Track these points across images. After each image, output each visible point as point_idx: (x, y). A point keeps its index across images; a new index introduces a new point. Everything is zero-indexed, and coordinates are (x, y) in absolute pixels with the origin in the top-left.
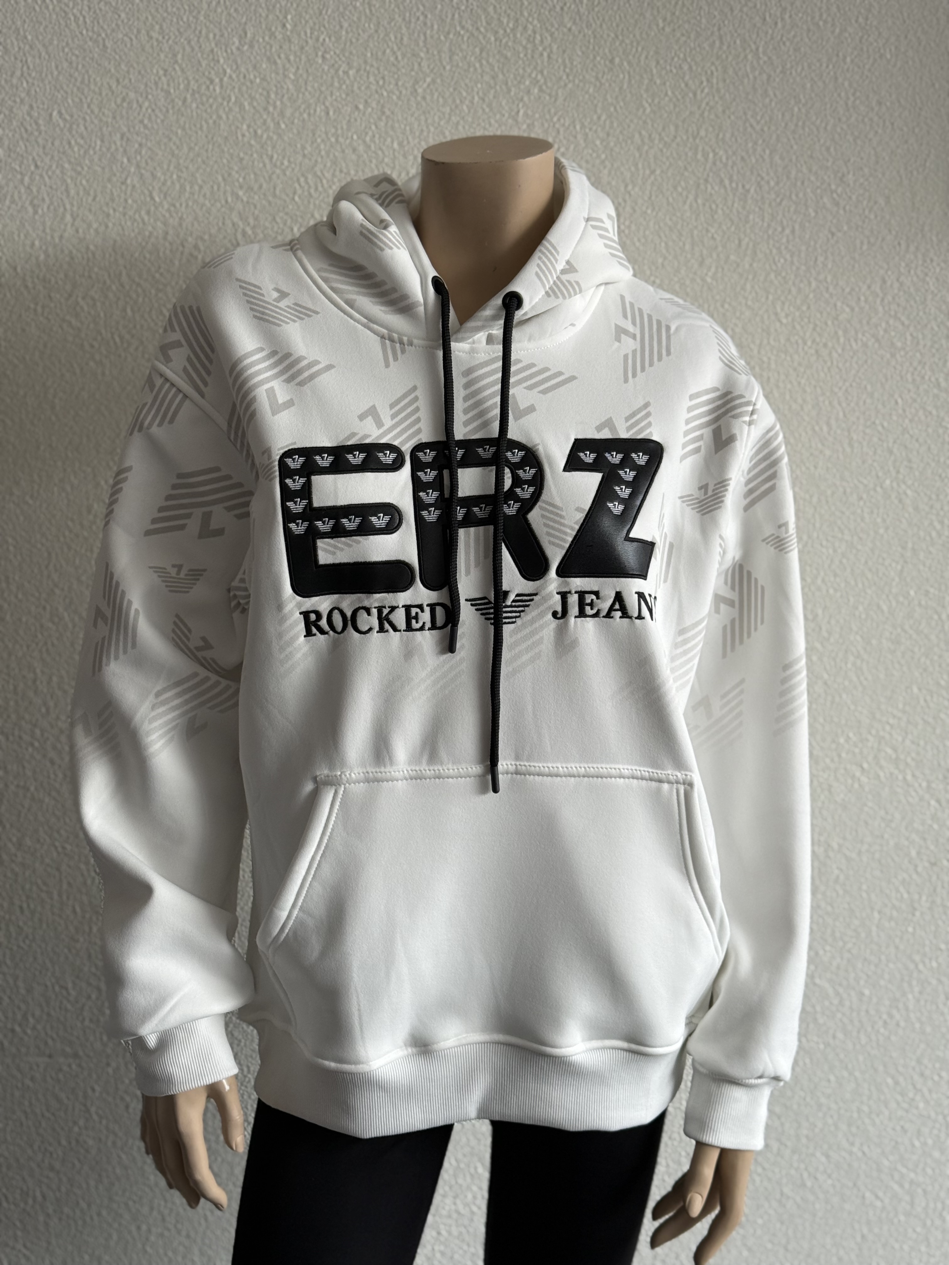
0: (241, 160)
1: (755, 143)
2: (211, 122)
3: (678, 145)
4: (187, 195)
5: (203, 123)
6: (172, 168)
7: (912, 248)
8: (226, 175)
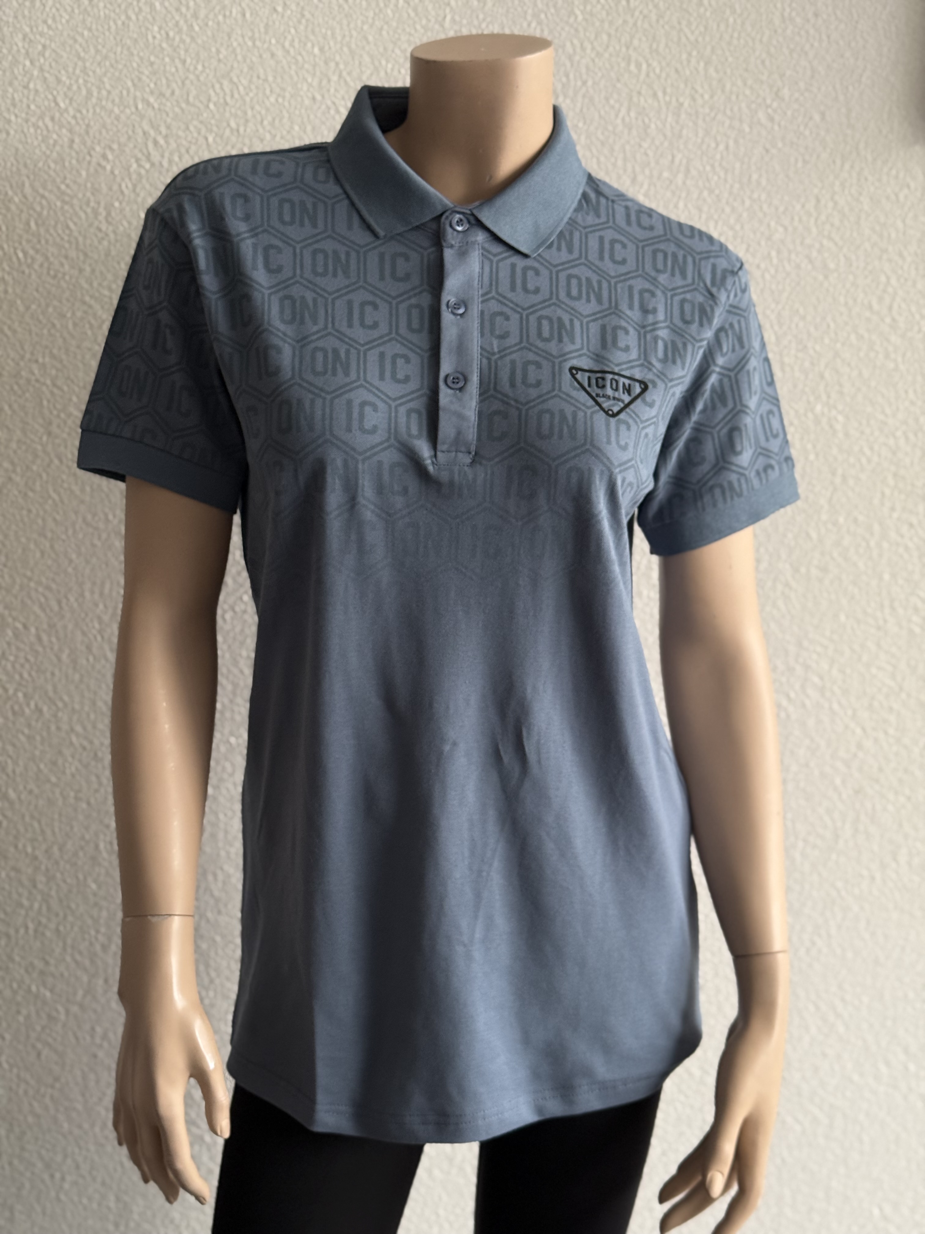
0: (152, 64)
1: (690, 54)
2: (119, 23)
3: (611, 55)
4: (94, 100)
5: (112, 23)
6: (78, 72)
7: (847, 166)
8: (136, 81)
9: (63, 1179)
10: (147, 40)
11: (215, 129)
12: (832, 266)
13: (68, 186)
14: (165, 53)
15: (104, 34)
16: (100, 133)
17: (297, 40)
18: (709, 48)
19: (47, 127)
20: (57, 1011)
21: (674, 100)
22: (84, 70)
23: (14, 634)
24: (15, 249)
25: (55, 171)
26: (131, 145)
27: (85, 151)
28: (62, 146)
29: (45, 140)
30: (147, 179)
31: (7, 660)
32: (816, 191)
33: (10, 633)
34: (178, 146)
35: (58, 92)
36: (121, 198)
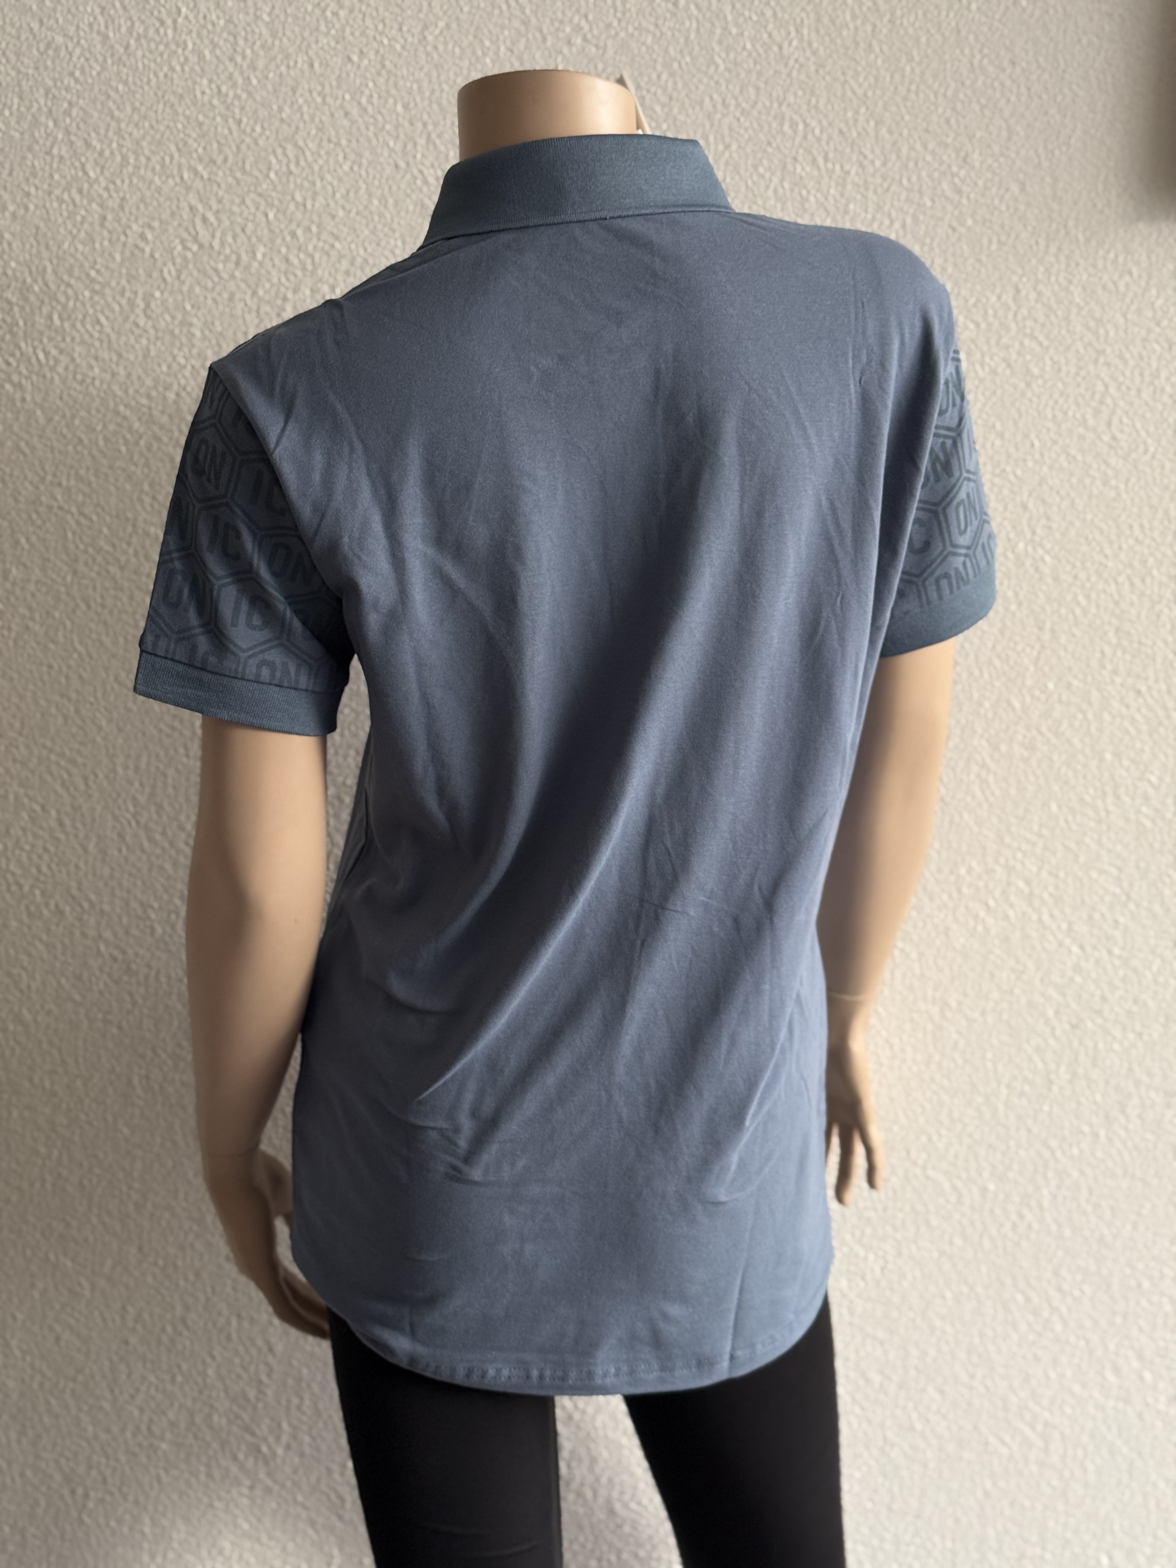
9: (86, 1495)
10: (195, 96)
11: (276, 202)
12: (1036, 371)
13: (98, 272)
14: (217, 111)
15: (143, 88)
16: (138, 208)
17: (375, 96)
18: (880, 104)
19: (73, 201)
20: (80, 1284)
21: (838, 167)
22: (119, 132)
23: (30, 817)
24: (35, 348)
25: (82, 253)
26: (176, 223)
27: (120, 230)
28: (92, 224)
29: (72, 215)
30: (195, 264)
31: (22, 849)
32: (1015, 278)
33: (25, 815)
34: (232, 223)
35: (87, 159)
36: (162, 286)
